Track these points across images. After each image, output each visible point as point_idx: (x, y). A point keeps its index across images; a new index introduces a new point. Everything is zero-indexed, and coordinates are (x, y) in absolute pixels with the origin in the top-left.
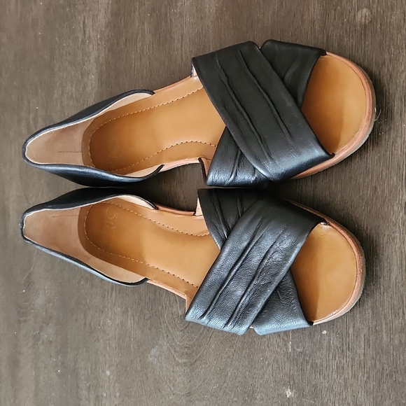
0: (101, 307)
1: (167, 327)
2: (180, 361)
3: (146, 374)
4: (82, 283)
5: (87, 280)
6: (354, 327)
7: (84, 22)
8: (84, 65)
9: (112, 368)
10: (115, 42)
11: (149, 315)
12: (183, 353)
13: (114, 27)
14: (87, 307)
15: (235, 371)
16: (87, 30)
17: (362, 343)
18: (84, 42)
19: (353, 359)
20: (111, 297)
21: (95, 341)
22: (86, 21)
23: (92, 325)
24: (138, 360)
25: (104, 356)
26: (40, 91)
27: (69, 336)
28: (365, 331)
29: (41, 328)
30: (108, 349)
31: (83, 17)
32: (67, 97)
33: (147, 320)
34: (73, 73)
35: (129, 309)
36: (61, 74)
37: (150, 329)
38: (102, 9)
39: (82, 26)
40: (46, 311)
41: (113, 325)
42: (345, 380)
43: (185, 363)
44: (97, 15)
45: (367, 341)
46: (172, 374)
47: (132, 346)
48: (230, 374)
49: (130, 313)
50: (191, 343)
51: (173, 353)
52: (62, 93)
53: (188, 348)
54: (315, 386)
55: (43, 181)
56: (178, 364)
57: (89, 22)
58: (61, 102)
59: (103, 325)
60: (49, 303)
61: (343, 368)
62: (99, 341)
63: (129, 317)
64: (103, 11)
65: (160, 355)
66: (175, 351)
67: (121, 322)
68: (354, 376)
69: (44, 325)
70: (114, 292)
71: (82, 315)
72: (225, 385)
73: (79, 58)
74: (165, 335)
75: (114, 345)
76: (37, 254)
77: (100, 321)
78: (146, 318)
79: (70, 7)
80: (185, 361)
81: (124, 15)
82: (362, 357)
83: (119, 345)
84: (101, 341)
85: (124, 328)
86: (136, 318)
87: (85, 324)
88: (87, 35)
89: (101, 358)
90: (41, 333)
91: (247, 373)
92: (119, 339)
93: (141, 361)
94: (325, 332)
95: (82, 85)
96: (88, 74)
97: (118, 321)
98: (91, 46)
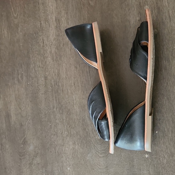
0: (62, 144)
1: (94, 145)
2: (101, 156)
3: (87, 165)
4: (52, 136)
5: (54, 135)
6: (167, 128)
7: (43, 39)
8: (45, 54)
9: (70, 166)
10: (58, 45)
11: (85, 142)
12: (102, 153)
13: (57, 40)
14: (55, 145)
15: (125, 154)
16: (45, 42)
17: (170, 133)
18: (43, 46)
19: (168, 139)
20: (67, 139)
21: (61, 158)
22: (44, 39)
23: (59, 152)
24: (82, 160)
25: (66, 163)
26: (23, 66)
27: (48, 159)
28: (171, 128)
29: (33, 159)
30: (68, 159)
31: (42, 37)
32: (37, 67)
33: (84, 144)
34: (39, 58)
35: (76, 142)
36: (34, 59)
37: (86, 147)
38: (51, 34)
39: (42, 41)
40: (35, 152)
41: (69, 150)
42: (166, 146)
43: (103, 156)
44: (49, 36)
45: (172, 131)
46: (98, 161)
47: (79, 155)
48: (123, 155)
49: (76, 143)
50: (105, 148)
51: (98, 154)
52: (35, 65)
53: (104, 150)
54: (156, 151)
55: (28, 100)
56: (100, 157)
57: (45, 39)
58: (35, 69)
59: (64, 151)
60: (36, 148)
61: (165, 142)
62: (63, 157)
63: (76, 145)
64: (51, 35)
65: (92, 156)
66: (98, 153)
67: (73, 148)
68: (169, 144)
69: (34, 157)
70: (68, 137)
71: (54, 149)
72: (121, 160)
73: (42, 52)
74: (93, 148)
75: (70, 157)
76: (28, 130)
77: (62, 150)
78: (84, 143)
79: (35, 34)
80: (103, 155)
81: (61, 36)
82: (171, 137)
83: (73, 156)
84: (64, 157)
85: (74, 150)
86: (80, 145)
87: (55, 152)
88: (45, 44)
89: (65, 164)
90: (33, 161)
91: (130, 153)
92: (73, 154)
93: (84, 160)
94: (157, 132)
95: (44, 62)
96: (47, 58)
97: (71, 147)
98: (47, 47)
